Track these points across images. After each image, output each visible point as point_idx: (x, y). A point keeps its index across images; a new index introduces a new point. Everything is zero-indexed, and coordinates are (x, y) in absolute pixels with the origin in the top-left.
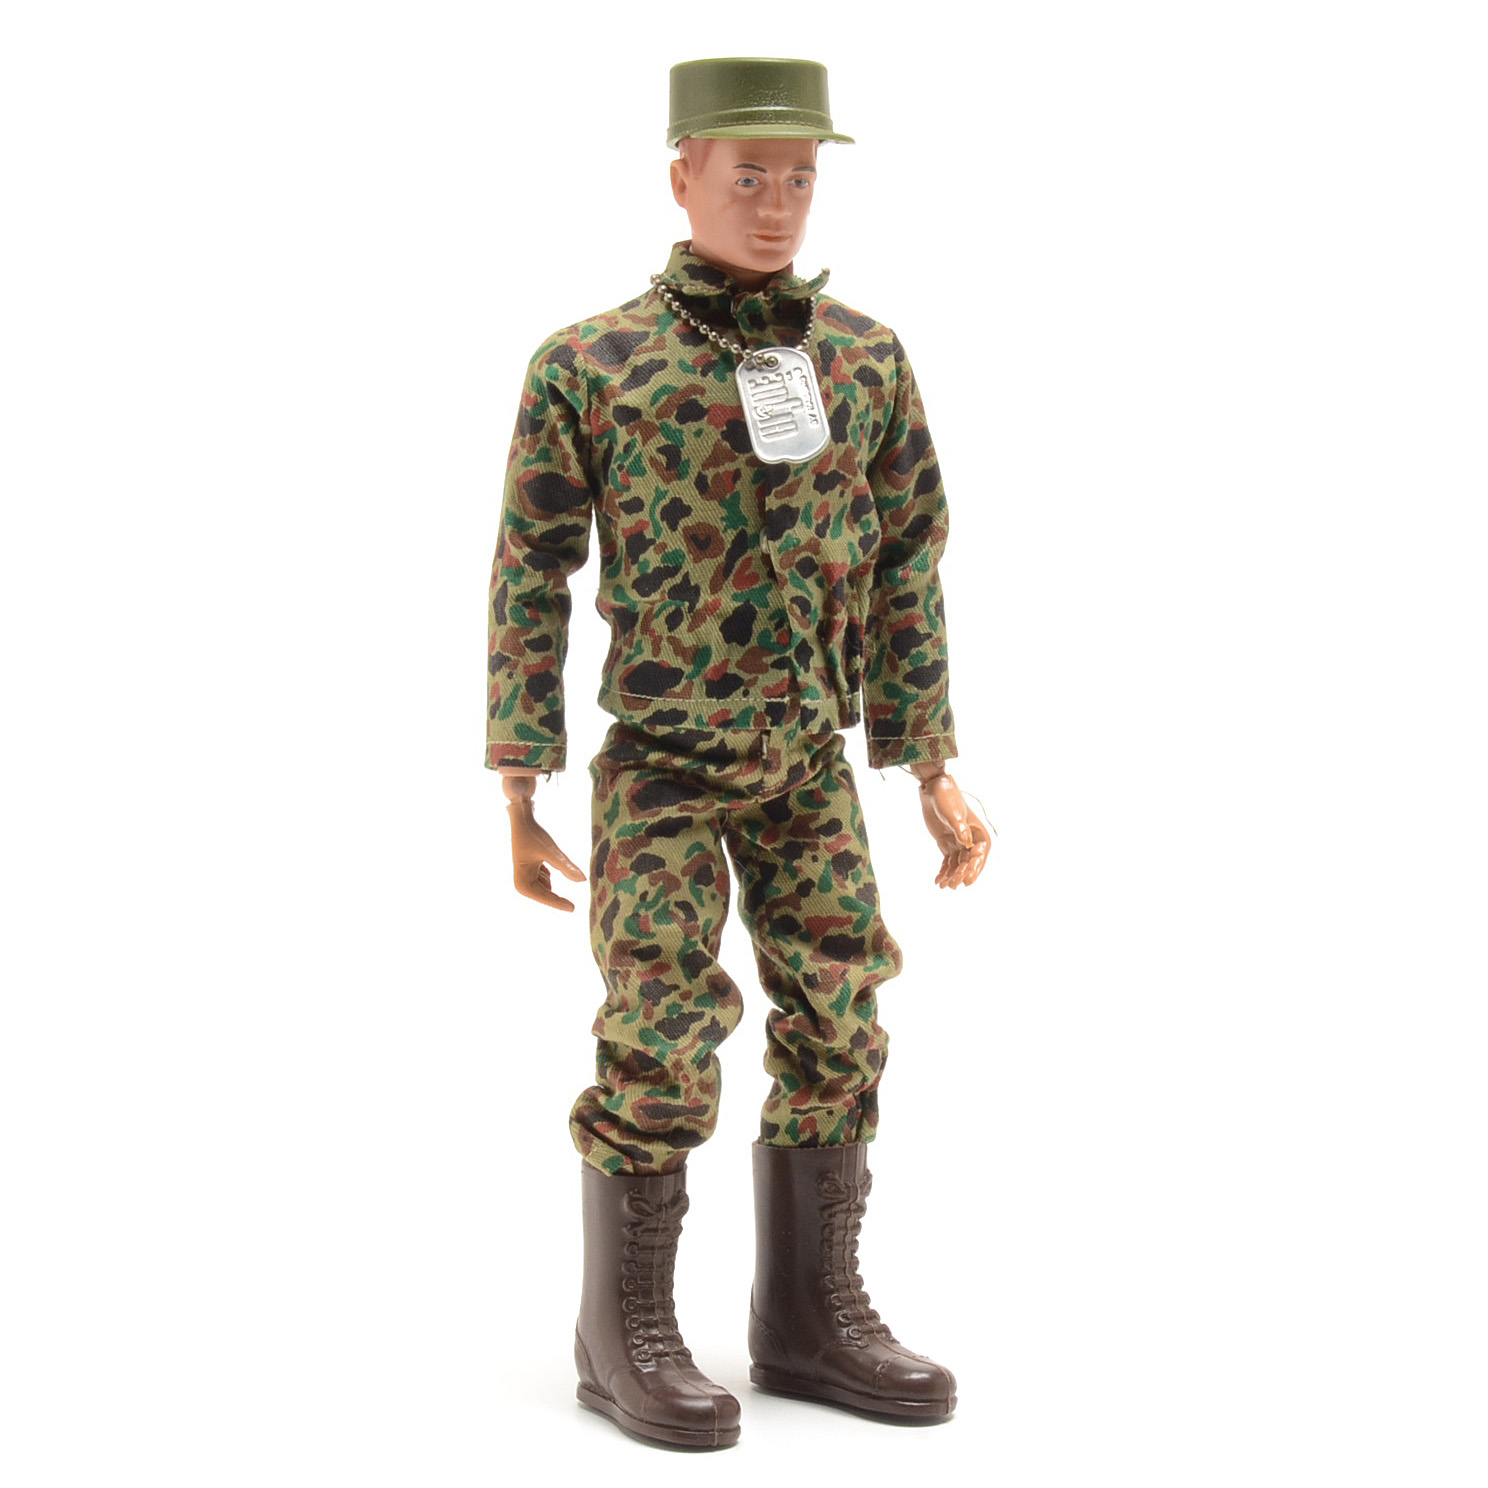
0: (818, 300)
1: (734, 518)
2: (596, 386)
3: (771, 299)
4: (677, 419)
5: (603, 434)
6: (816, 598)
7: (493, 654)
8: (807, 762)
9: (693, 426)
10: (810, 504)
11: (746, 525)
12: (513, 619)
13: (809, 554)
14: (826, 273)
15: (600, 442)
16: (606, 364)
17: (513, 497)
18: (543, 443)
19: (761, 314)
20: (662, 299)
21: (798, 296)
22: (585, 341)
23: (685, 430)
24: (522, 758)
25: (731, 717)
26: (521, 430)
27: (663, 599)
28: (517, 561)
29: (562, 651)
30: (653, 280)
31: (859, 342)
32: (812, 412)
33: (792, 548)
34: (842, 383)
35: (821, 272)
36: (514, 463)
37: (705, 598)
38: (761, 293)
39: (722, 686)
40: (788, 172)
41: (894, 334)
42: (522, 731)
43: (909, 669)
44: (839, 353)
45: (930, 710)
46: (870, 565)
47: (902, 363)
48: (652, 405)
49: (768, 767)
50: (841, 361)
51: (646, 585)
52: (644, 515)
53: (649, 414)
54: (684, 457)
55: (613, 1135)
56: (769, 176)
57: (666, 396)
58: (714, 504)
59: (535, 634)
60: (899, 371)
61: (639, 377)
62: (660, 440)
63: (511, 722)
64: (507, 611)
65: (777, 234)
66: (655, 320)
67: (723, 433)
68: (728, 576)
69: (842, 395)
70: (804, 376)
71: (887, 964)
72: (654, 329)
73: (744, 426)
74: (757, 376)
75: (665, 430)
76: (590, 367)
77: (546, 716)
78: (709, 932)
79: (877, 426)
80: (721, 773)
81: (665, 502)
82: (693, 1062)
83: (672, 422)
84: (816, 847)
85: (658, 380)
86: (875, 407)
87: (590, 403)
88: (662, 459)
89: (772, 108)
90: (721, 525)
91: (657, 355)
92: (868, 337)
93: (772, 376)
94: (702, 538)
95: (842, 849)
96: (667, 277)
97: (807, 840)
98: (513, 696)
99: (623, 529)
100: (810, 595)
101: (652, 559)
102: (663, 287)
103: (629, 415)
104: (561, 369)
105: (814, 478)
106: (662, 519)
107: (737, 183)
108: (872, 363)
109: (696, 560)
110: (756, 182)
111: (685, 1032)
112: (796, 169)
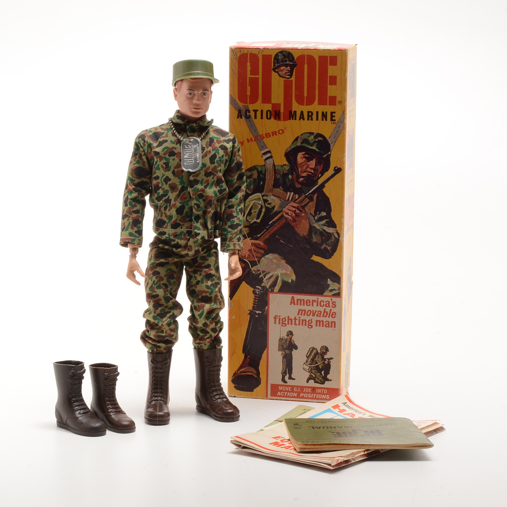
1: (182, 182)
2: (150, 146)
3: (198, 126)
5: (151, 158)
6: (202, 205)
7: (124, 214)
9: (173, 158)
10: (203, 180)
11: (185, 184)
12: (129, 205)
13: (202, 192)
16: (153, 141)
17: (130, 173)
18: (138, 159)
19: (194, 129)
20: (170, 124)
21: (205, 125)
22: (149, 134)
24: (130, 241)
25: (177, 234)
26: (133, 157)
27: (163, 203)
28: (131, 190)
29: (143, 215)
31: (222, 139)
33: (196, 191)
34: (215, 149)
36: (131, 165)
37: (173, 202)
38: (195, 124)
39: (175, 226)
40: (201, 91)
42: (131, 234)
44: (215, 141)
45: (234, 236)
48: (162, 151)
49: (190, 250)
50: (215, 143)
51: (159, 199)
52: (159, 181)
53: (162, 154)
54: (170, 166)
55: (150, 341)
57: (166, 149)
58: (177, 178)
59: (135, 209)
60: (233, 146)
61: (160, 144)
62: (164, 161)
63: (127, 232)
64: (128, 203)
66: (167, 129)
67: (180, 160)
68: (179, 197)
69: (214, 152)
71: (217, 304)
72: (166, 132)
75: (165, 158)
76: (149, 141)
77: (137, 231)
79: (226, 160)
80: (177, 251)
81: (164, 177)
82: (166, 324)
83: (167, 156)
84: (201, 271)
85: (165, 145)
86: (225, 155)
87: (148, 150)
88: (164, 166)
90: (178, 184)
91: (165, 139)
92: (226, 137)
94: (173, 187)
95: (209, 272)
97: (200, 269)
98: (129, 225)
99: (154, 184)
100: (201, 203)
101: (161, 192)
102: (171, 121)
103: (157, 154)
105: (204, 173)
106: (164, 182)
107: (188, 94)
108: (225, 144)
109: (172, 193)
110: (192, 94)
111: (165, 316)
112: (203, 91)
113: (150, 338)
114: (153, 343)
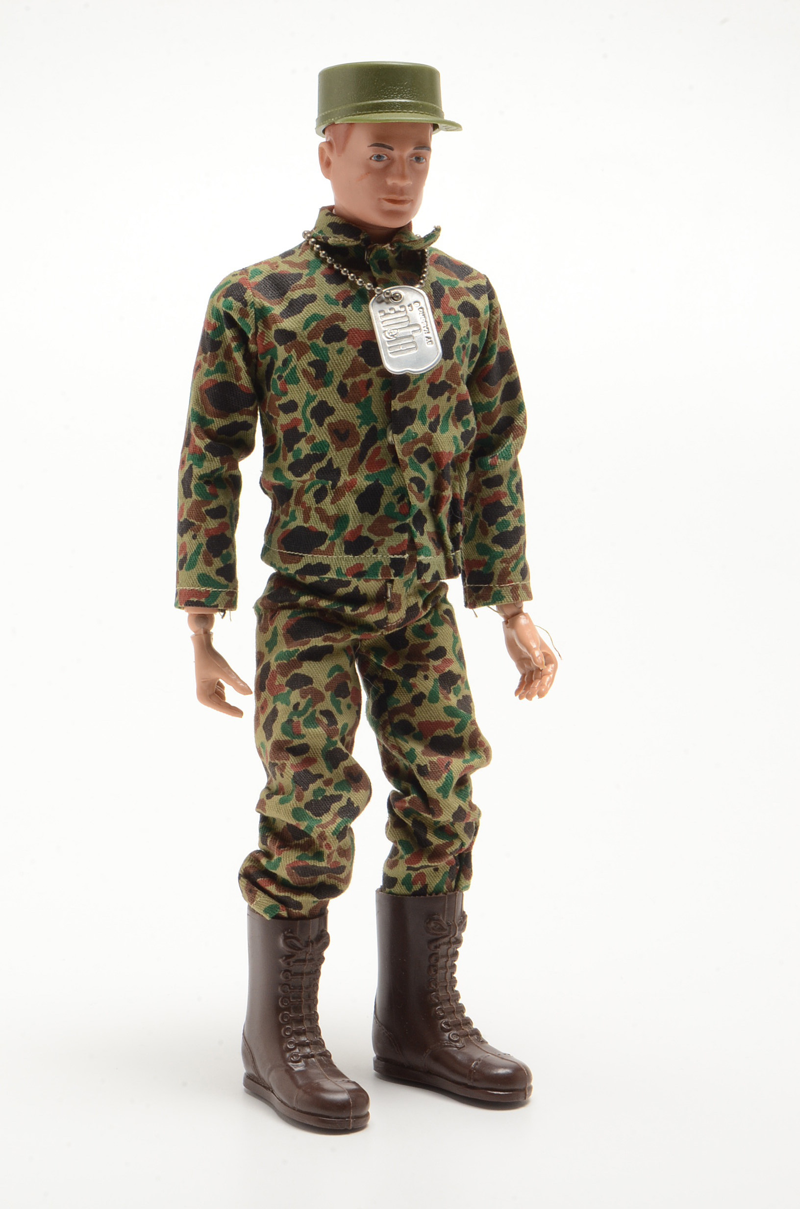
0: (430, 251)
1: (367, 416)
2: (262, 314)
3: (395, 249)
4: (324, 340)
5: (266, 352)
6: (429, 479)
7: (181, 520)
8: (420, 604)
9: (336, 345)
10: (424, 407)
11: (376, 422)
12: (197, 494)
13: (424, 445)
14: (437, 230)
15: (264, 358)
16: (269, 298)
17: (197, 400)
18: (221, 359)
19: (387, 261)
20: (312, 249)
21: (416, 247)
22: (253, 280)
23: (330, 348)
24: (203, 600)
25: (364, 569)
26: (203, 348)
27: (311, 479)
28: (200, 449)
29: (234, 517)
30: (304, 234)
31: (462, 284)
32: (428, 335)
33: (411, 440)
34: (450, 314)
35: (433, 229)
36: (198, 374)
37: (345, 478)
38: (388, 244)
39: (356, 545)
40: (410, 150)
41: (487, 279)
42: (203, 579)
43: (496, 533)
44: (447, 291)
45: (512, 565)
46: (467, 454)
47: (493, 301)
48: (305, 329)
49: (391, 607)
50: (448, 297)
51: (299, 468)
52: (298, 414)
53: (302, 336)
54: (329, 369)
55: (272, 889)
56: (395, 153)
57: (316, 322)
58: (352, 406)
59: (213, 505)
60: (491, 306)
61: (294, 308)
62: (311, 356)
63: (195, 573)
64: (192, 487)
65: (401, 198)
66: (307, 264)
67: (359, 351)
68: (363, 461)
69: (449, 323)
70: (421, 308)
71: (480, 757)
72: (305, 272)
73: (376, 345)
74: (386, 308)
75: (315, 349)
76: (257, 300)
77: (222, 568)
78: (346, 734)
79: (474, 347)
80: (356, 612)
81: (314, 404)
82: (334, 833)
83: (320, 342)
84: (426, 668)
85: (309, 310)
86: (474, 333)
87: (257, 328)
88: (312, 371)
89: (398, 100)
90: (357, 422)
91: (308, 291)
92: (468, 281)
93: (397, 308)
94: (343, 432)
95: (447, 670)
96: (316, 232)
97: (420, 663)
98: (197, 552)
99: (282, 426)
100: (425, 476)
101: (304, 448)
102: (313, 240)
103: (286, 337)
104: (234, 302)
105: (428, 386)
106: (312, 418)
107: (371, 159)
108: (472, 299)
109: (338, 449)
110: (386, 158)
111: (327, 810)
112: (416, 148)
113: (273, 878)
114: (282, 894)
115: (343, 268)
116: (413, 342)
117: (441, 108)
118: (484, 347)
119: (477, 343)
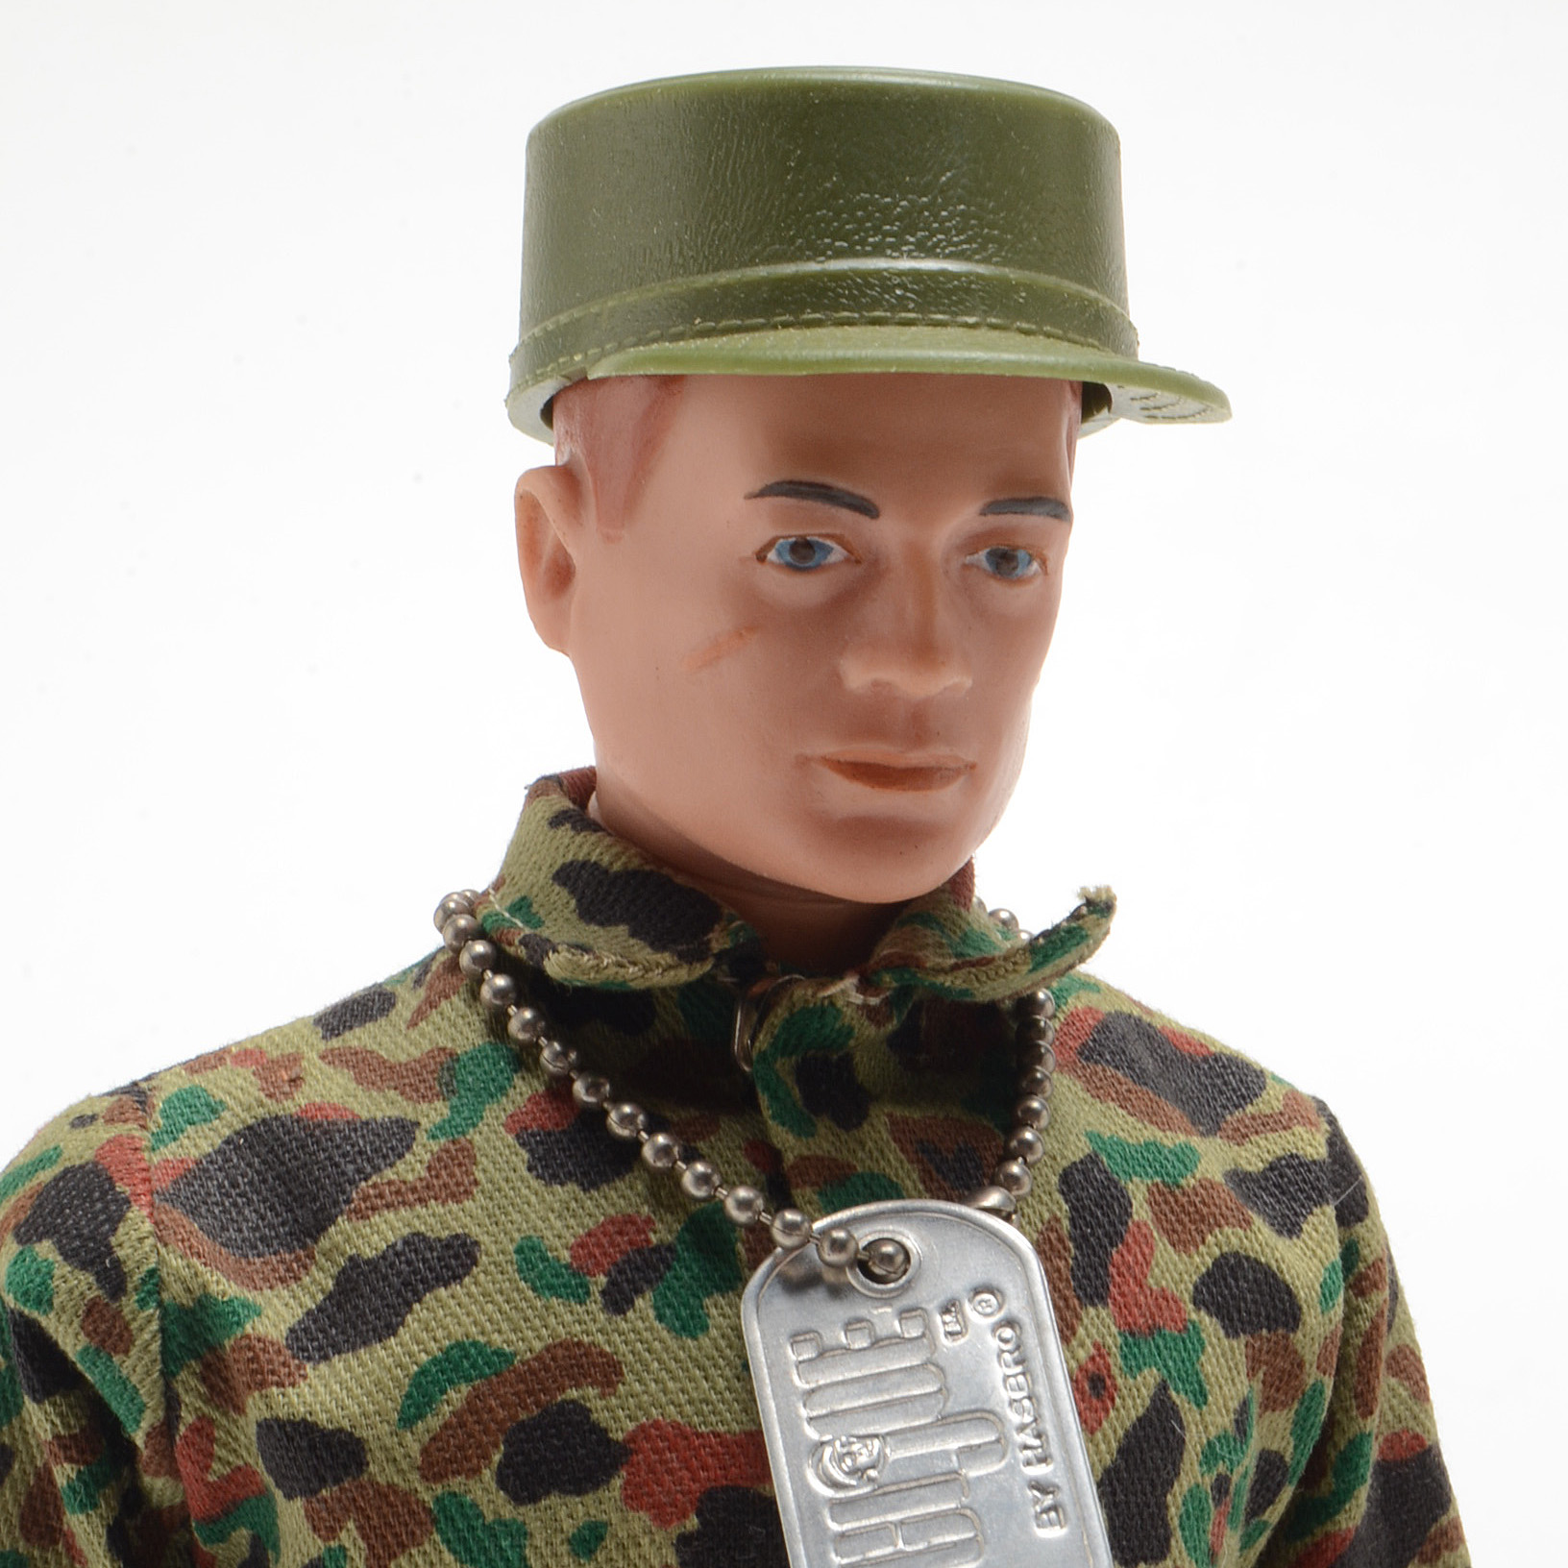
0: (1059, 997)
2: (199, 1337)
3: (886, 1002)
4: (502, 1481)
5: (227, 1513)
9: (568, 1511)
14: (1097, 908)
15: (223, 1537)
16: (246, 1248)
19: (847, 1060)
20: (475, 994)
21: (997, 990)
22: (170, 1151)
23: (534, 1526)
30: (445, 915)
31: (1214, 1161)
32: (1039, 1471)
34: (1153, 1330)
35: (1076, 903)
38: (849, 983)
40: (963, 518)
41: (1332, 1121)
44: (1141, 1211)
47: (1359, 1229)
48: (407, 1421)
50: (1147, 1239)
53: (396, 1458)
56: (888, 532)
57: (465, 1389)
60: (1350, 1253)
61: (363, 1306)
62: (437, 1562)
65: (916, 757)
66: (443, 1076)
67: (684, 1541)
69: (1150, 1376)
70: (1010, 1322)
72: (432, 1113)
73: (767, 1511)
74: (829, 1318)
75: (457, 1524)
76: (175, 1262)
79: (1270, 1467)
83: (485, 1494)
85: (436, 1321)
86: (1269, 1404)
87: (172, 1403)
89: (905, 264)
91: (436, 1220)
92: (1240, 1137)
93: (886, 1318)
96: (498, 905)
102: (480, 948)
103: (318, 1455)
104: (62, 1268)
107: (761, 557)
108: (1262, 1240)
110: (838, 554)
112: (994, 508)
115: (617, 1099)
116: (959, 1515)
117: (1124, 305)
118: (1310, 1463)
119: (1284, 1444)
